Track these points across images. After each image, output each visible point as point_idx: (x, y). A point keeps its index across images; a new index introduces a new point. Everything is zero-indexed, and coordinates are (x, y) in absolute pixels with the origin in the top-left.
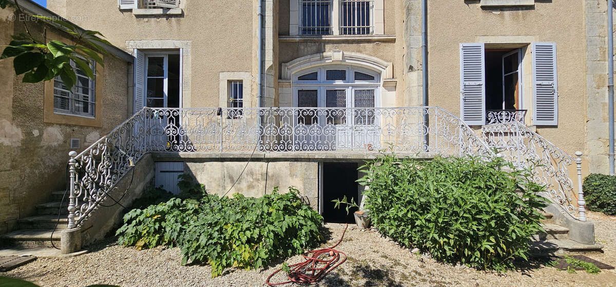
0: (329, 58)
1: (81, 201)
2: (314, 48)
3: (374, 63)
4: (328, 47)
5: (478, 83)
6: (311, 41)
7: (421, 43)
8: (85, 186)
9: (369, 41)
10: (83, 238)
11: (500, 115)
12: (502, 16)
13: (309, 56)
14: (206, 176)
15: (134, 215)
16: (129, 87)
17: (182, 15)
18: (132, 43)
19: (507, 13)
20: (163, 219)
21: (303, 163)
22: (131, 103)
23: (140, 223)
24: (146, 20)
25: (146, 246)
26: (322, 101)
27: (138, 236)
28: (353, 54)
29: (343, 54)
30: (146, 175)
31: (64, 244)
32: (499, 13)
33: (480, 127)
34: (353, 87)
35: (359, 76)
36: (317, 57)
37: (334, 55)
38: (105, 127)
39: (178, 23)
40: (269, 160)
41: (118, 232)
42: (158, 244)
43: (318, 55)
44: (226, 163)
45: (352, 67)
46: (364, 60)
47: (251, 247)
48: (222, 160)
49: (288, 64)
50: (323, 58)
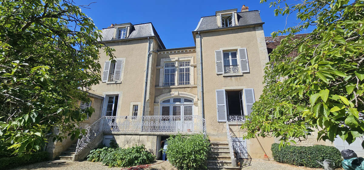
0: (173, 94)
1: (80, 147)
2: (168, 91)
3: (190, 95)
4: (173, 90)
5: (223, 105)
6: (167, 88)
7: (201, 90)
8: (82, 142)
9: (188, 87)
10: (78, 158)
11: (235, 117)
12: (231, 79)
13: (166, 94)
14: (120, 140)
15: (93, 151)
16: (101, 108)
17: (121, 83)
18: (104, 93)
19: (233, 78)
20: (101, 153)
21: (152, 136)
22: (100, 114)
23: (94, 154)
24: (110, 85)
25: (94, 161)
26: (171, 113)
27: (93, 158)
28: (182, 93)
29: (178, 93)
30: (100, 139)
31: (73, 159)
32: (230, 78)
33: (225, 122)
34: (184, 105)
35: (186, 100)
36: (169, 94)
37: (175, 93)
38: (91, 123)
39: (120, 85)
40: (140, 135)
41: (88, 156)
42: (98, 161)
43: (169, 93)
44: (126, 136)
45: (183, 97)
46: (186, 95)
47: (121, 161)
48: (125, 135)
49: (158, 97)
50: (171, 95)
